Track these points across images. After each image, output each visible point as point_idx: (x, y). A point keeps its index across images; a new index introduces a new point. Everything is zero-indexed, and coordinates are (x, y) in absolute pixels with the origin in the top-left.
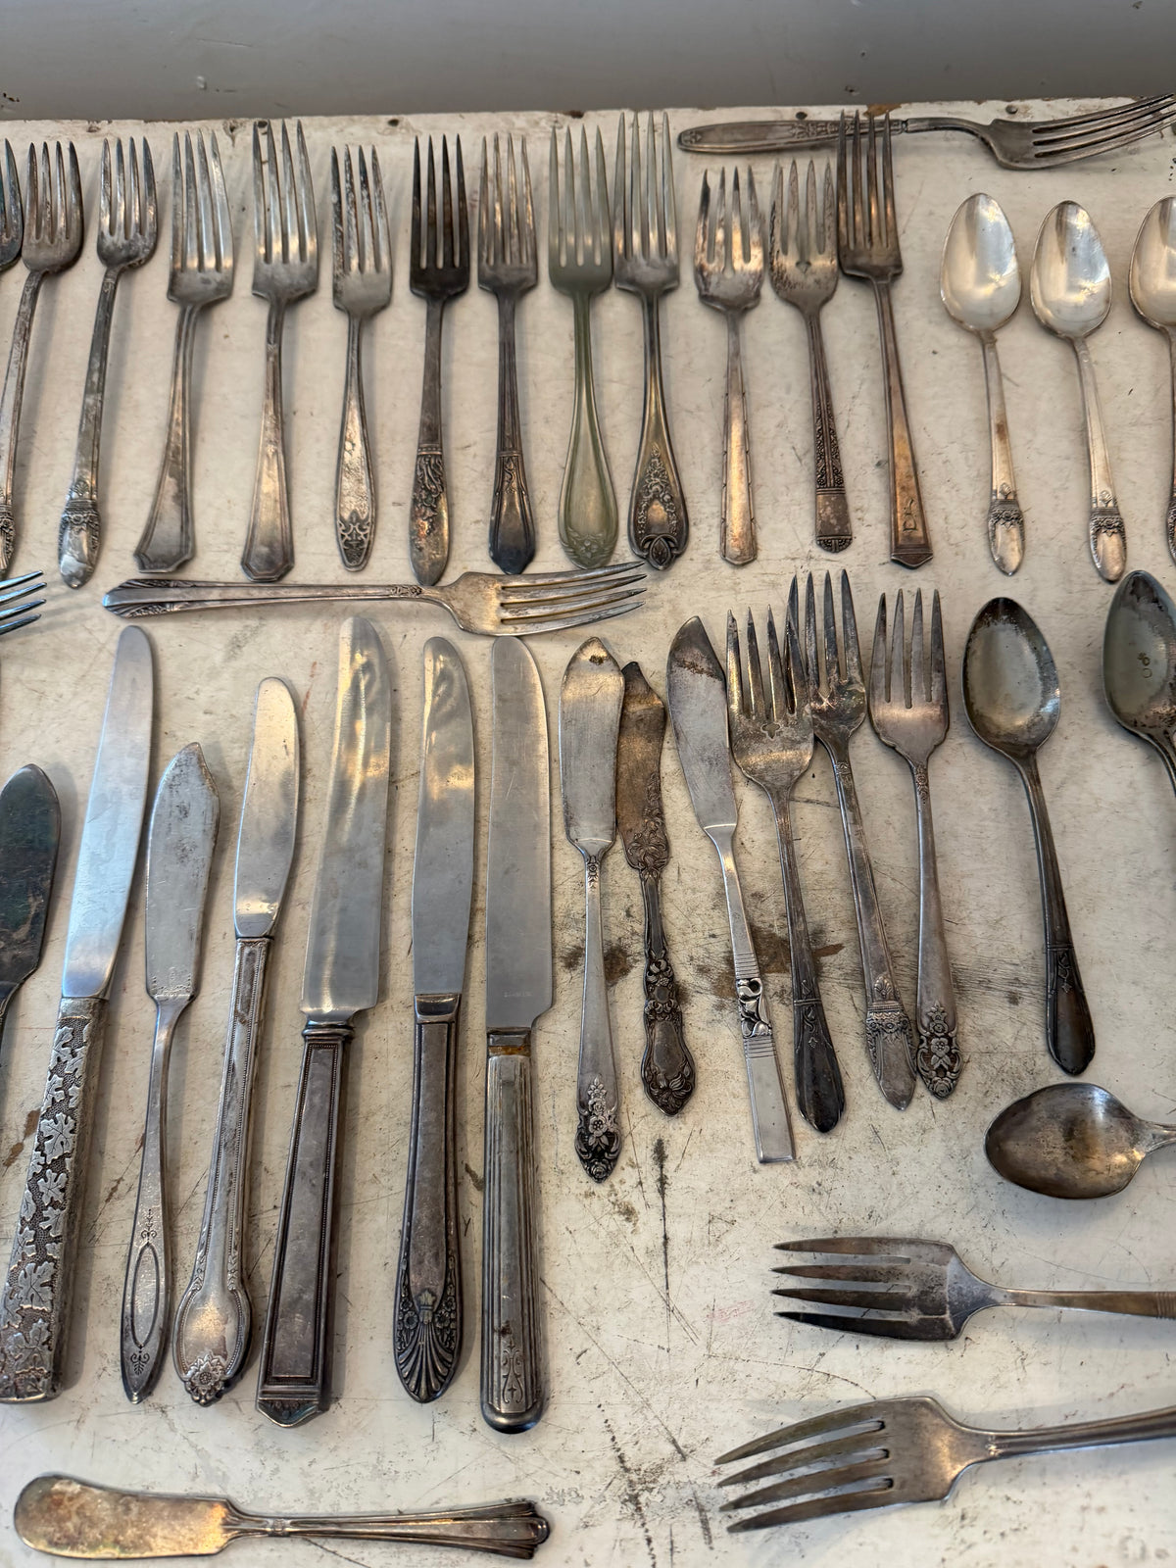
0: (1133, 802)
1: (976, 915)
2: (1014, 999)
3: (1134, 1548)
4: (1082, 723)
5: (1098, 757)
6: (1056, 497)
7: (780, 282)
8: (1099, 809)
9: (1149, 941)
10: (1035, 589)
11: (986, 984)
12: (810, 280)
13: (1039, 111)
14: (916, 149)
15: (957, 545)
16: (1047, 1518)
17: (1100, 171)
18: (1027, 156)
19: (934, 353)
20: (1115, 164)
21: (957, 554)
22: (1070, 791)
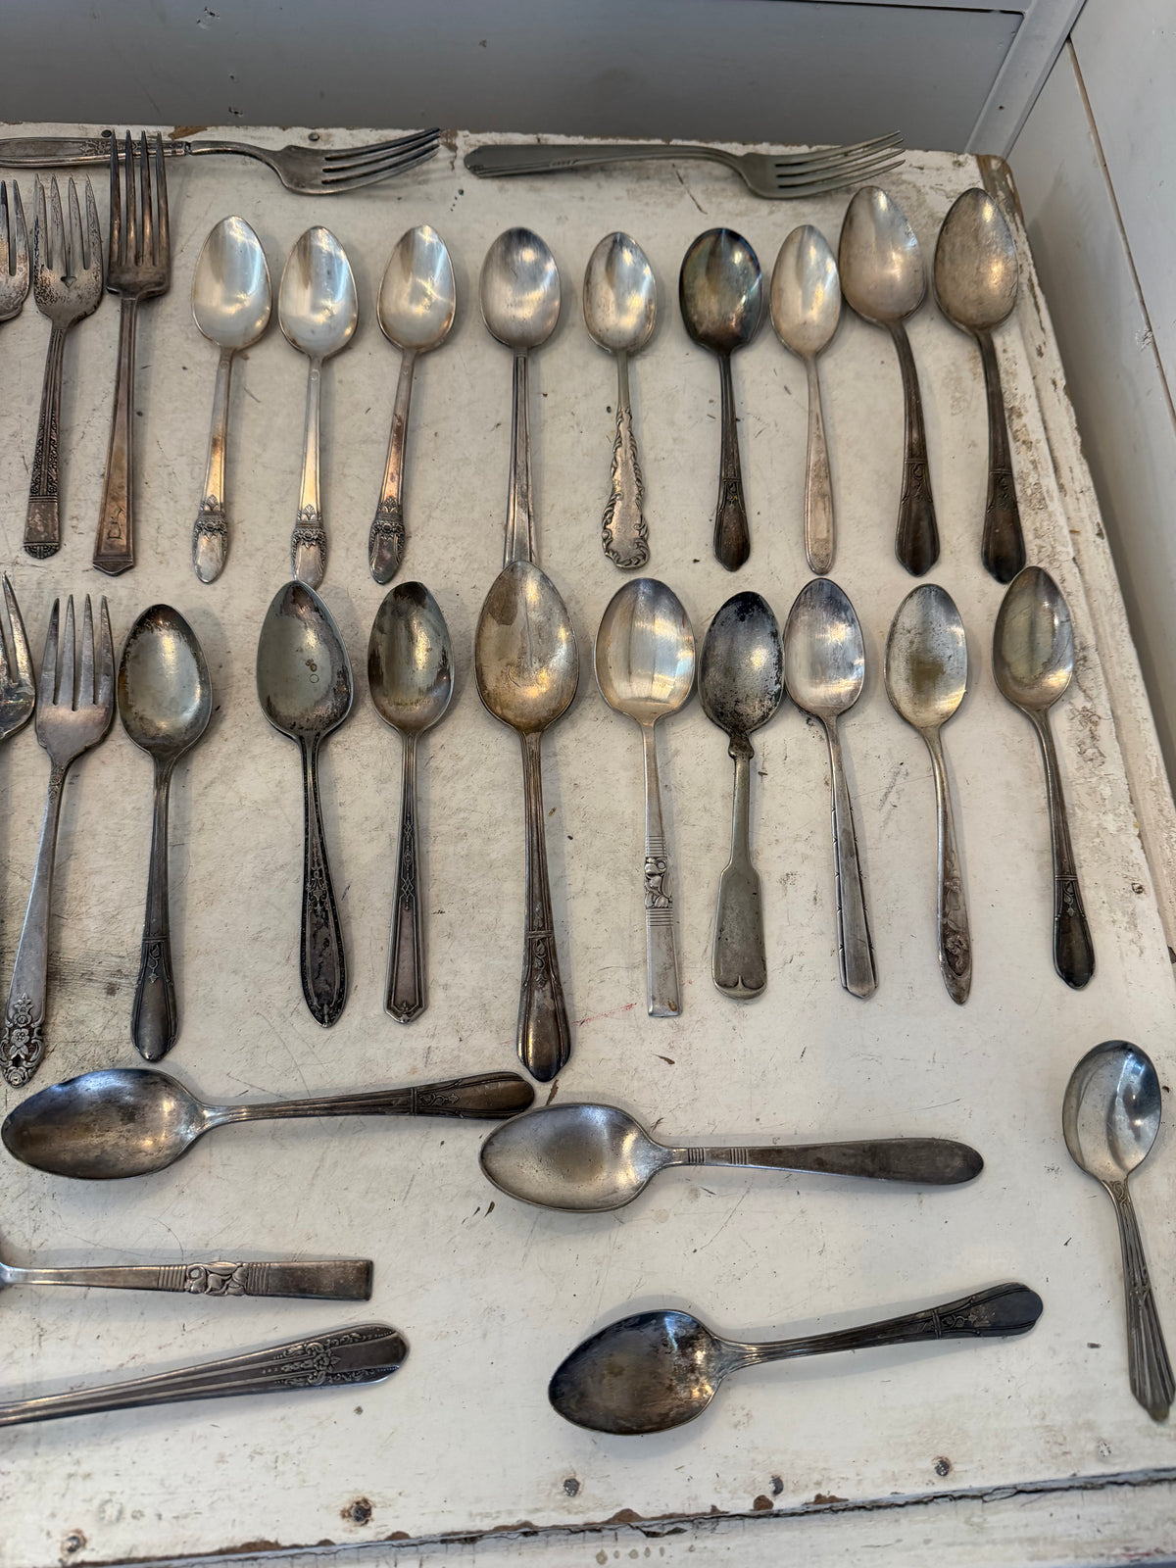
0: (277, 800)
1: (95, 911)
2: (111, 990)
3: (111, 1511)
4: (246, 726)
5: (253, 757)
6: (272, 510)
7: (44, 297)
8: (242, 807)
9: (260, 932)
10: (231, 597)
11: (88, 977)
12: (73, 295)
13: (341, 139)
14: (212, 172)
15: (163, 554)
16: (32, 1486)
17: (387, 199)
18: (314, 182)
19: (184, 368)
20: (403, 193)
21: (161, 563)
22: (219, 789)
